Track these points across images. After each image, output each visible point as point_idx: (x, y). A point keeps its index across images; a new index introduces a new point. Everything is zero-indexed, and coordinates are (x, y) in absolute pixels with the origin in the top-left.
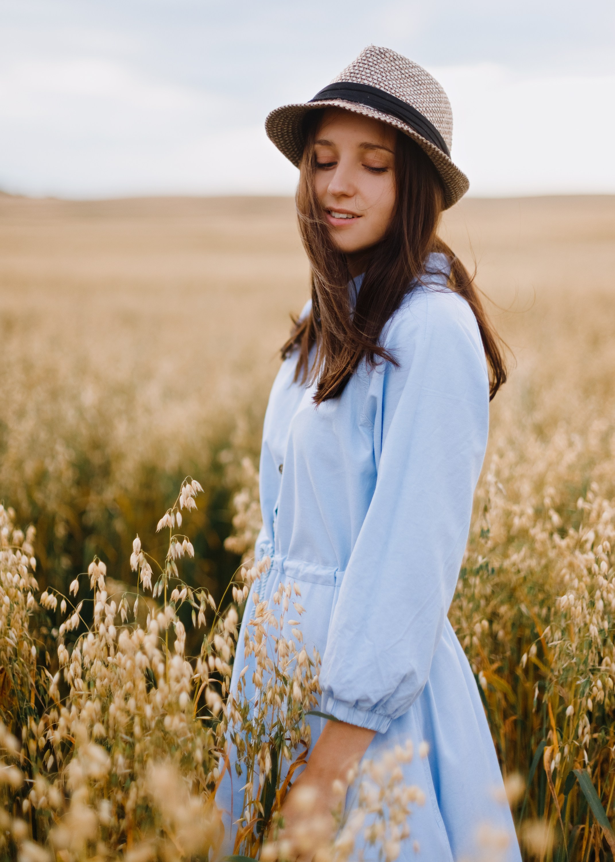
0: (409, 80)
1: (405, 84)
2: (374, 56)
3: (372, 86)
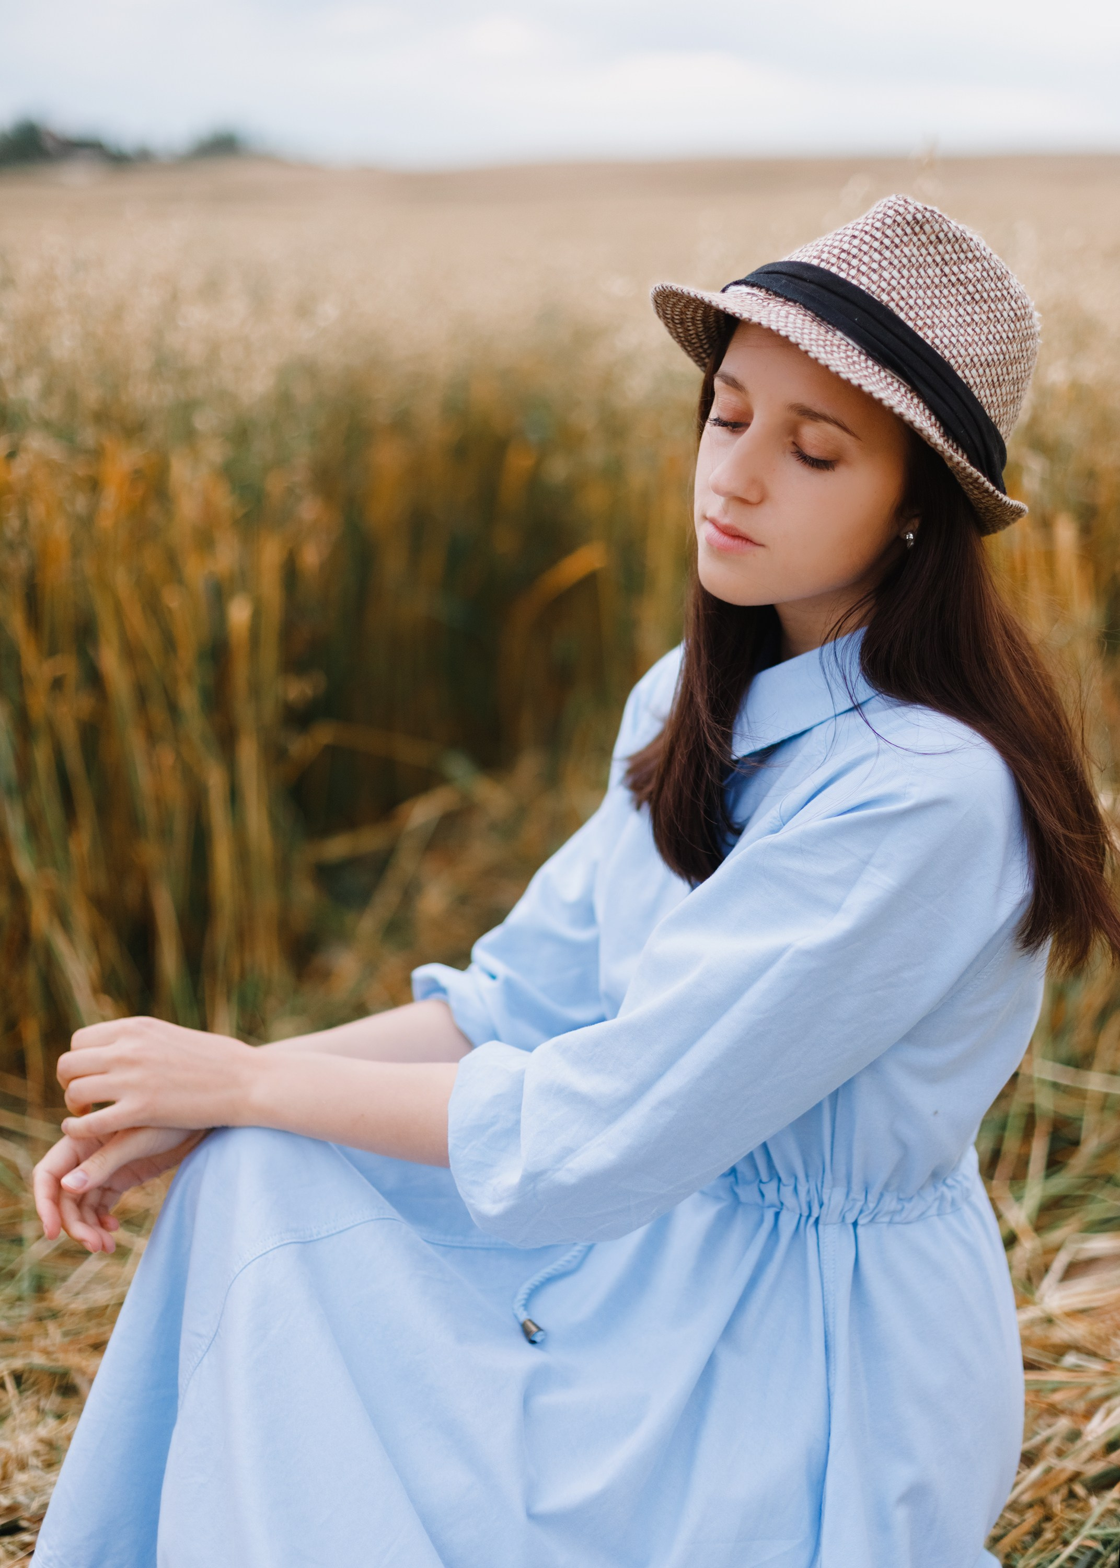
0: (953, 291)
2: (899, 225)
3: (873, 293)
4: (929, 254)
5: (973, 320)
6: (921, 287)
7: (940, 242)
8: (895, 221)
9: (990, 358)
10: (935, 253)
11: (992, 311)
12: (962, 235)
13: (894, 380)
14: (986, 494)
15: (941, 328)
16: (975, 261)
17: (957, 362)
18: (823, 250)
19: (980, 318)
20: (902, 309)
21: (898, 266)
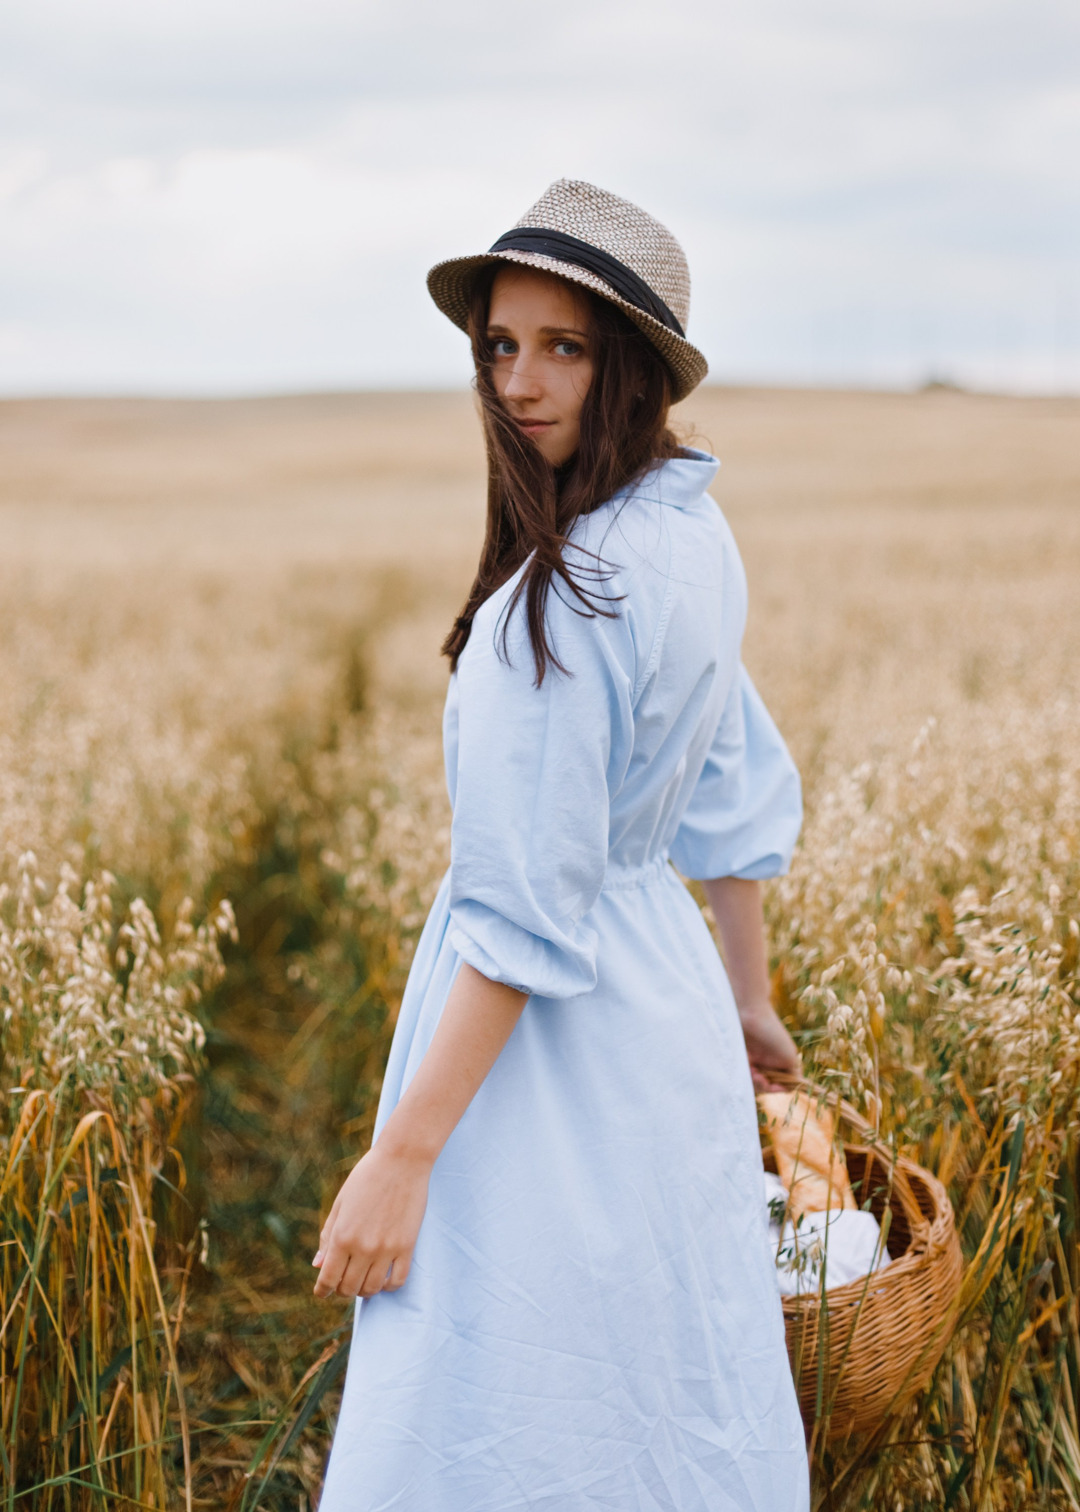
0: (610, 223)
1: (604, 228)
2: (561, 192)
4: (586, 205)
5: (627, 237)
7: (592, 197)
8: (558, 191)
9: (645, 257)
10: (591, 204)
16: (620, 206)
21: (567, 213)
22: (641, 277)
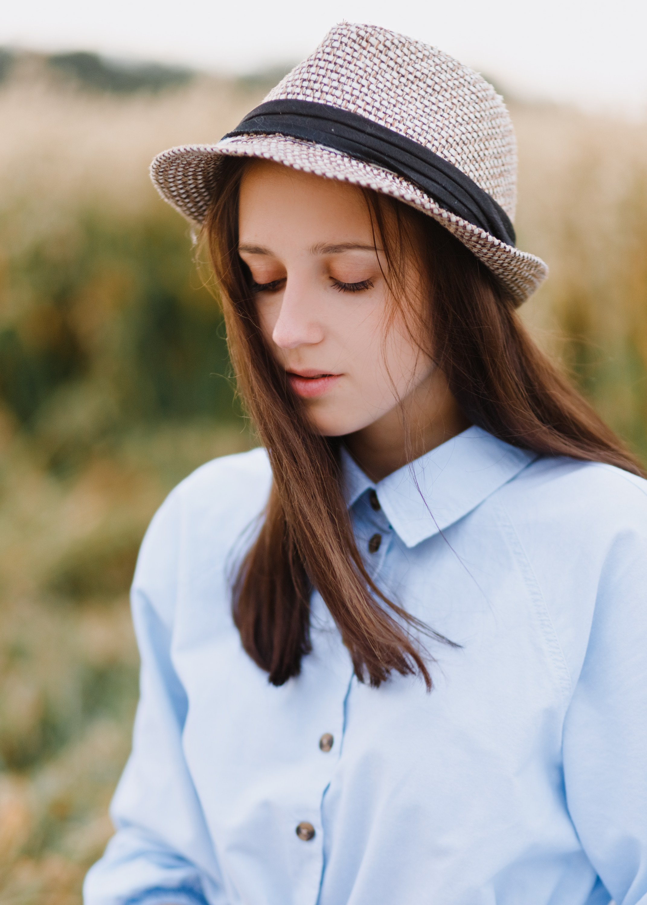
0: (414, 87)
1: (406, 97)
2: (346, 44)
3: (340, 106)
4: (382, 62)
5: (439, 107)
6: (382, 91)
7: (389, 49)
8: (341, 43)
9: (464, 137)
10: (387, 59)
11: (455, 98)
12: (406, 40)
13: (379, 171)
14: (494, 249)
15: (410, 120)
16: (426, 59)
17: (433, 145)
18: (288, 85)
19: (446, 105)
20: (370, 113)
21: (356, 78)
22: (461, 169)
